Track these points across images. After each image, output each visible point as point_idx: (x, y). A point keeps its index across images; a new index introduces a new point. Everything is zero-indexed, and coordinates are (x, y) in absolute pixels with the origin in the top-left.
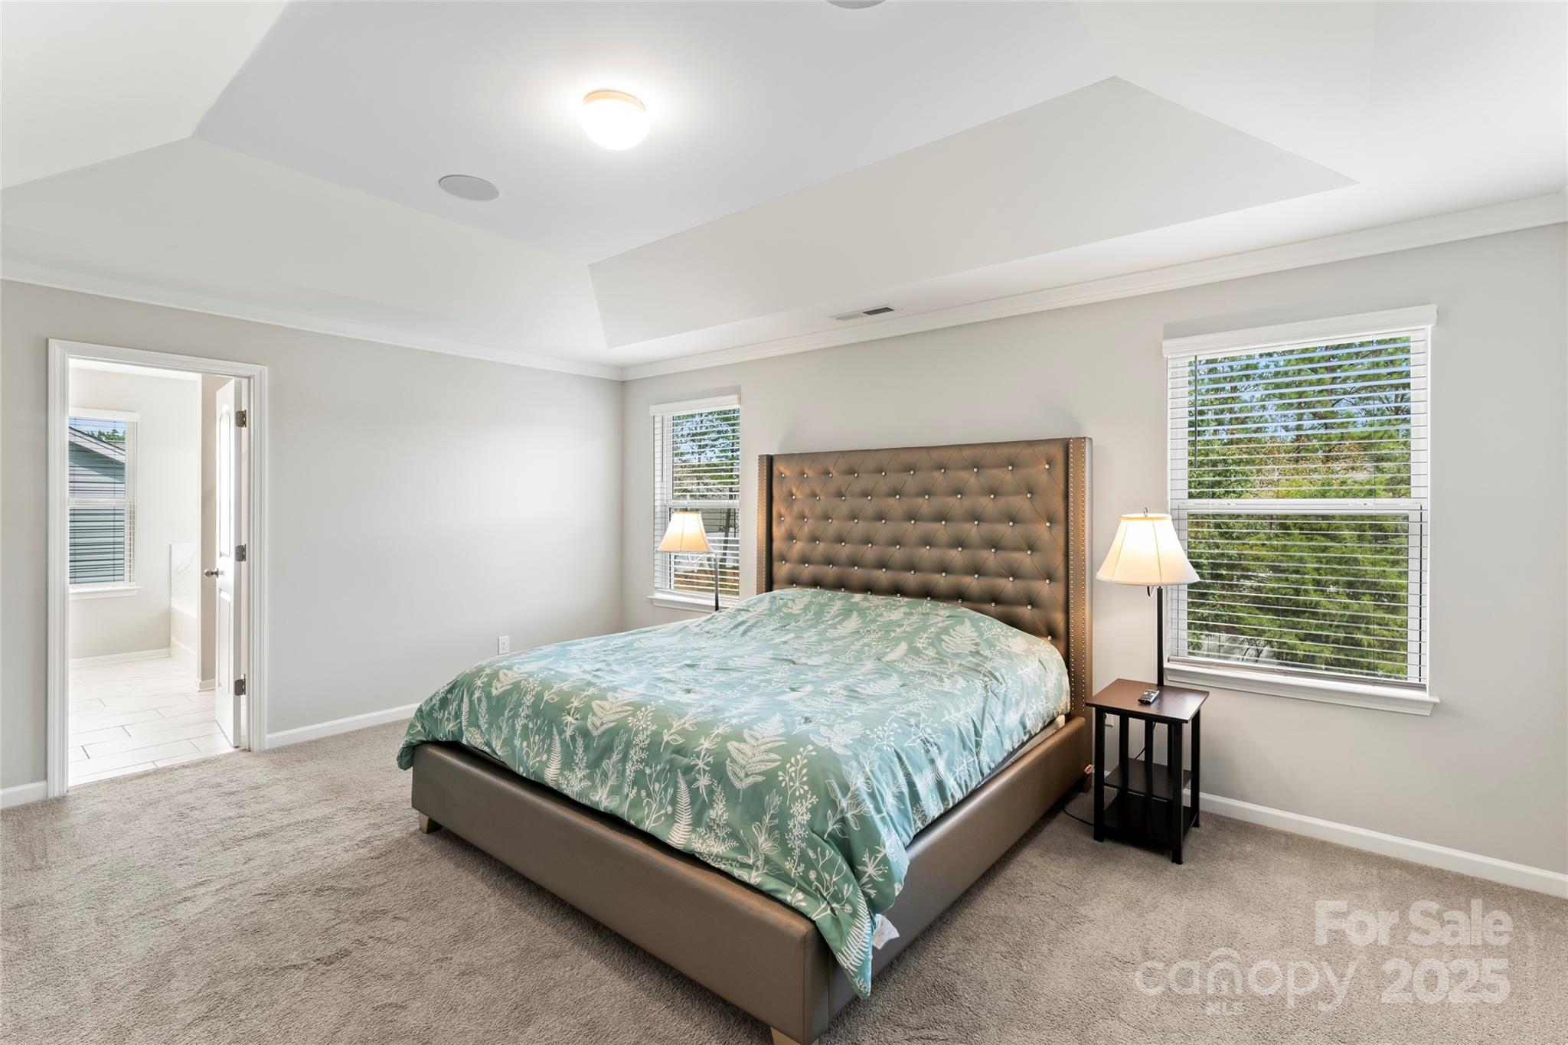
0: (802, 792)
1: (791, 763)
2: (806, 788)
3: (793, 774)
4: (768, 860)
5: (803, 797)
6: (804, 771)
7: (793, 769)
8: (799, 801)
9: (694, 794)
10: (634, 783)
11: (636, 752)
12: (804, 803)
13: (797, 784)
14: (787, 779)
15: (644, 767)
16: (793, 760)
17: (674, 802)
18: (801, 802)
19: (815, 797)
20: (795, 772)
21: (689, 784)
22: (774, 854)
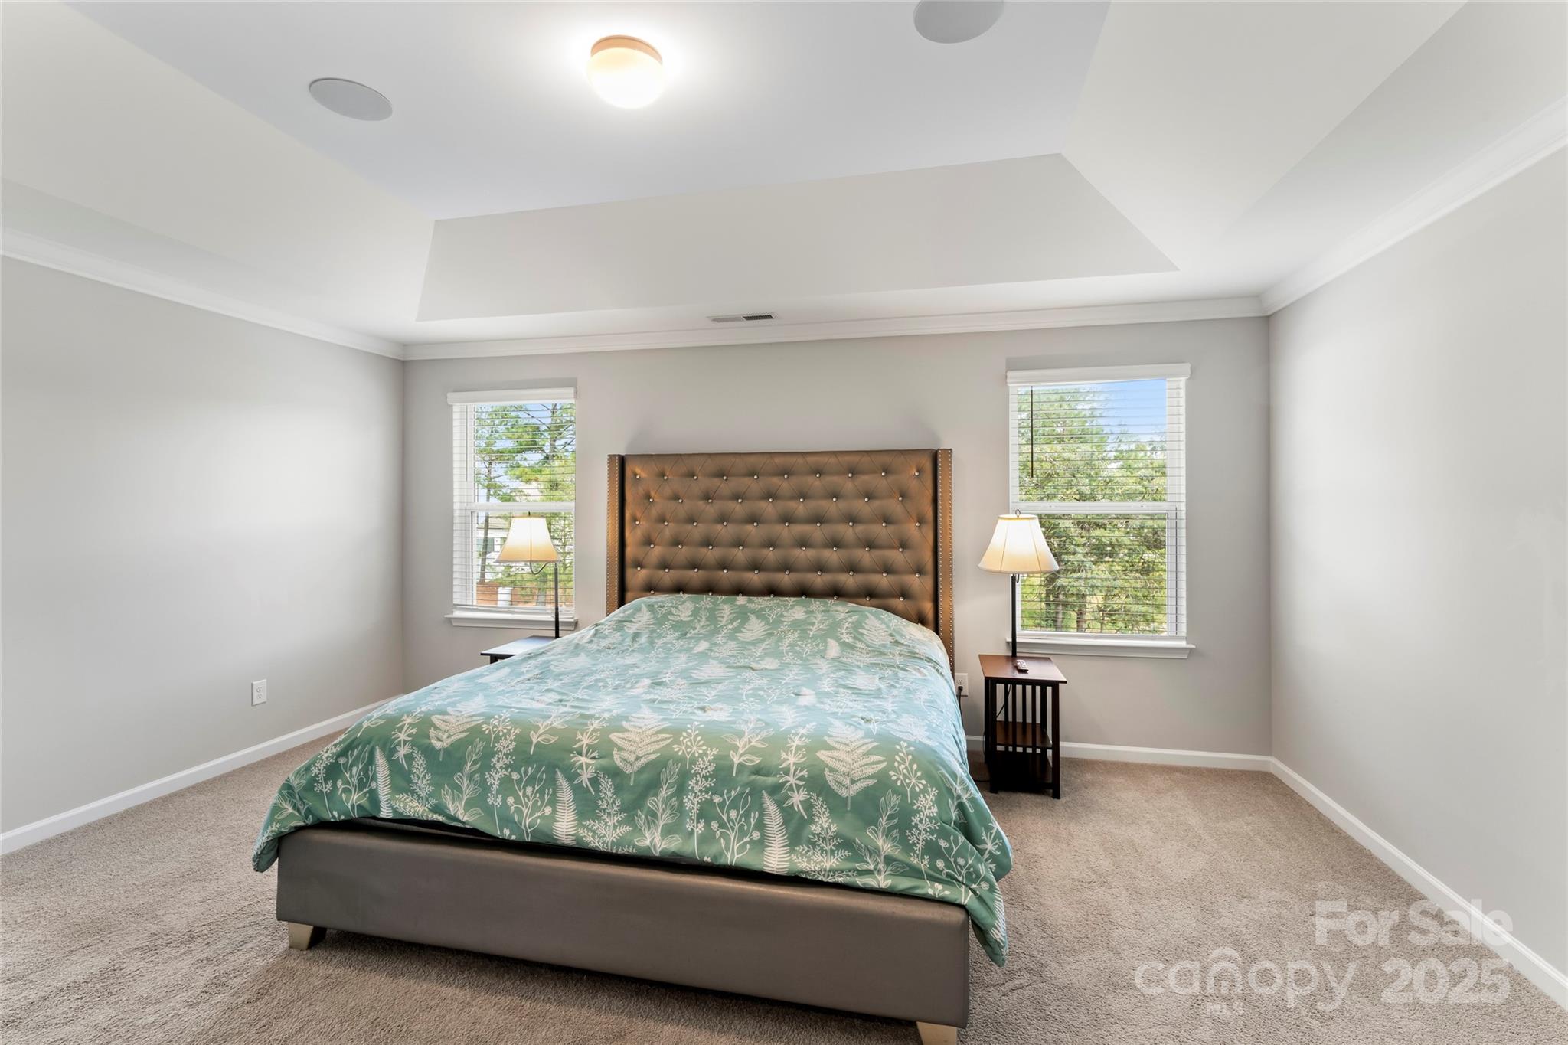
0: (921, 786)
1: (898, 762)
2: (924, 782)
3: (905, 772)
4: (889, 860)
5: (924, 791)
6: (915, 767)
7: (902, 766)
8: (922, 796)
9: (788, 814)
10: (700, 816)
11: (697, 781)
12: (928, 797)
13: (914, 780)
14: (901, 777)
15: (711, 796)
16: (897, 758)
17: (760, 826)
18: (924, 796)
19: (934, 789)
20: (906, 768)
21: (779, 804)
22: (896, 853)
